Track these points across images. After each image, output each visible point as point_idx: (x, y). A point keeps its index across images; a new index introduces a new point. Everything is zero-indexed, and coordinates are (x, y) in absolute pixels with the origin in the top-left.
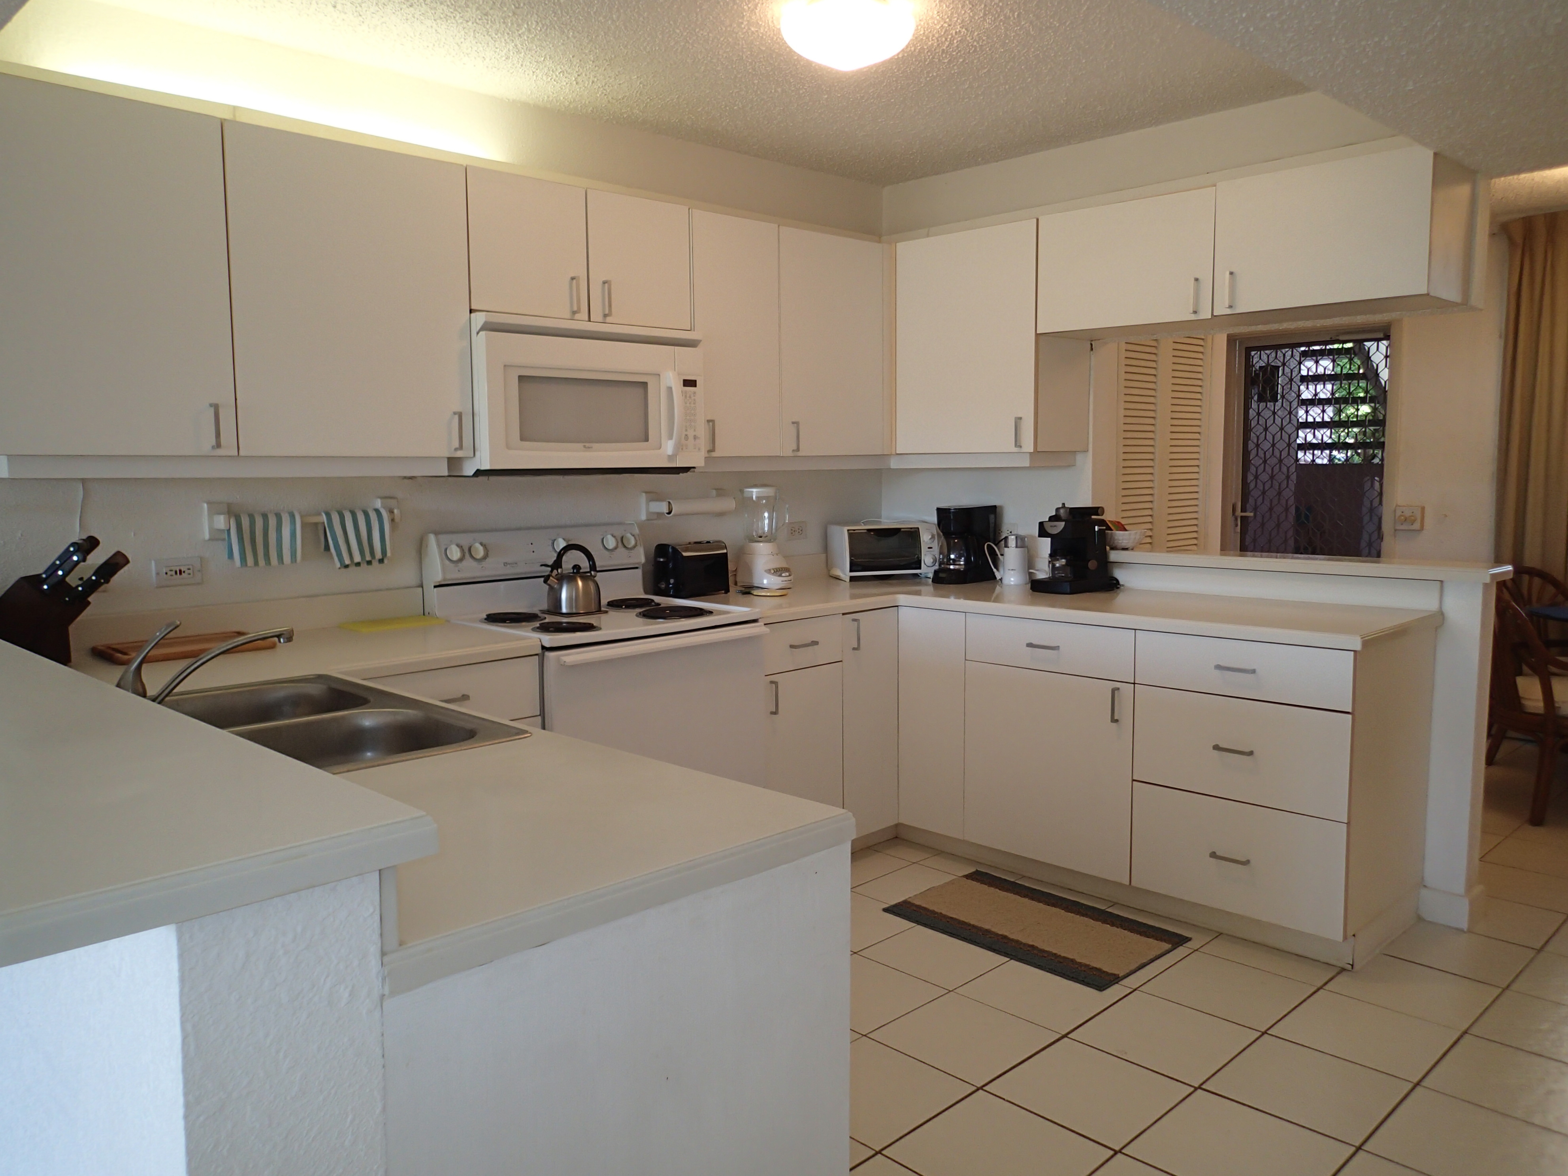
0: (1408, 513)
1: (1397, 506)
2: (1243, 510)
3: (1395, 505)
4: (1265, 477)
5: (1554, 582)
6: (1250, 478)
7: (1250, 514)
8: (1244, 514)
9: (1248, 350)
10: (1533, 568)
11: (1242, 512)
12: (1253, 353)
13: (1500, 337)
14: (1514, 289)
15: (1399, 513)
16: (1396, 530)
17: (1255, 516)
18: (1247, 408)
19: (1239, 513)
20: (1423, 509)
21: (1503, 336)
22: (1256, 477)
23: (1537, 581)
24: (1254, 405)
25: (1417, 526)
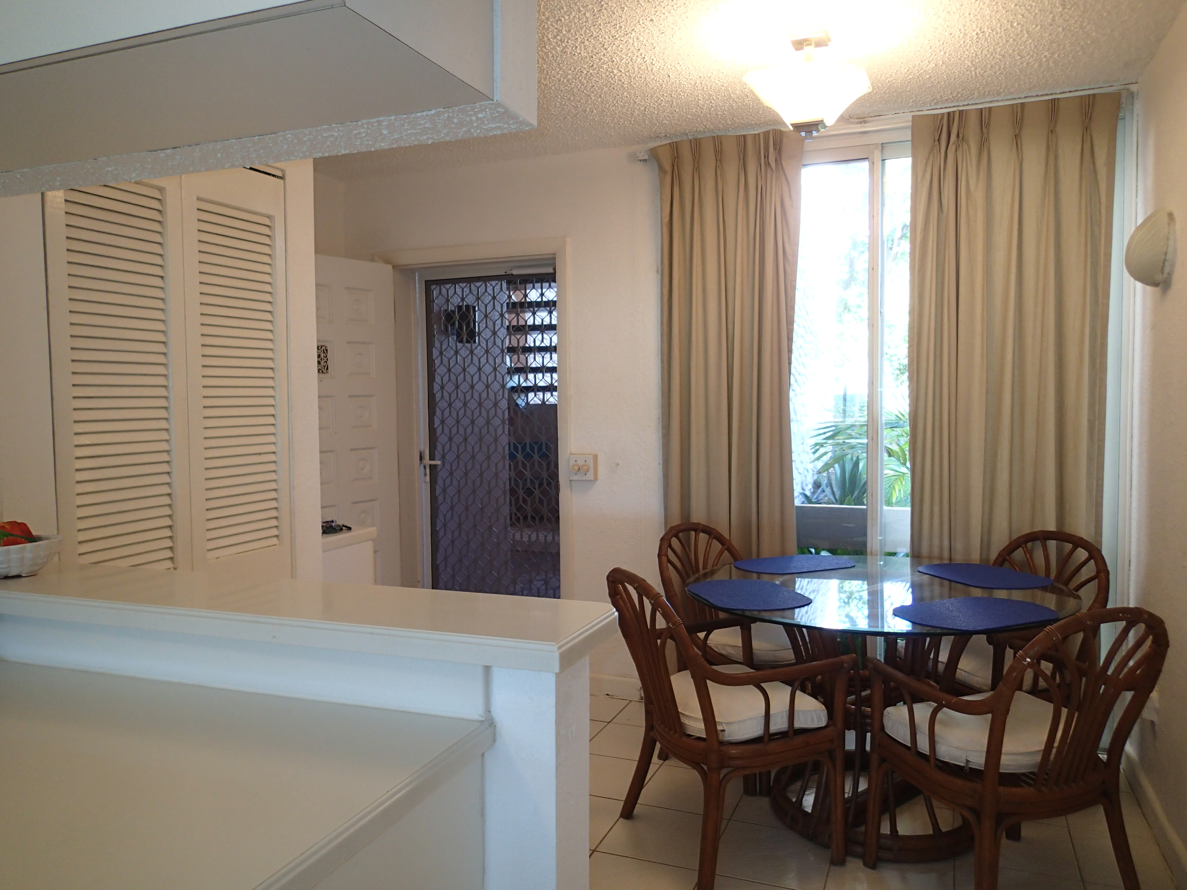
0: (581, 462)
1: (571, 454)
2: (432, 458)
3: (569, 453)
4: (450, 422)
5: (720, 538)
6: (437, 422)
7: (438, 462)
8: (433, 462)
9: (428, 284)
10: (699, 524)
11: (430, 460)
12: (433, 287)
13: (658, 271)
14: (667, 219)
15: (572, 462)
16: (571, 481)
17: (443, 463)
18: (430, 346)
19: (427, 461)
20: (596, 457)
21: (660, 271)
22: (443, 422)
23: (703, 536)
24: (437, 344)
25: (590, 476)
